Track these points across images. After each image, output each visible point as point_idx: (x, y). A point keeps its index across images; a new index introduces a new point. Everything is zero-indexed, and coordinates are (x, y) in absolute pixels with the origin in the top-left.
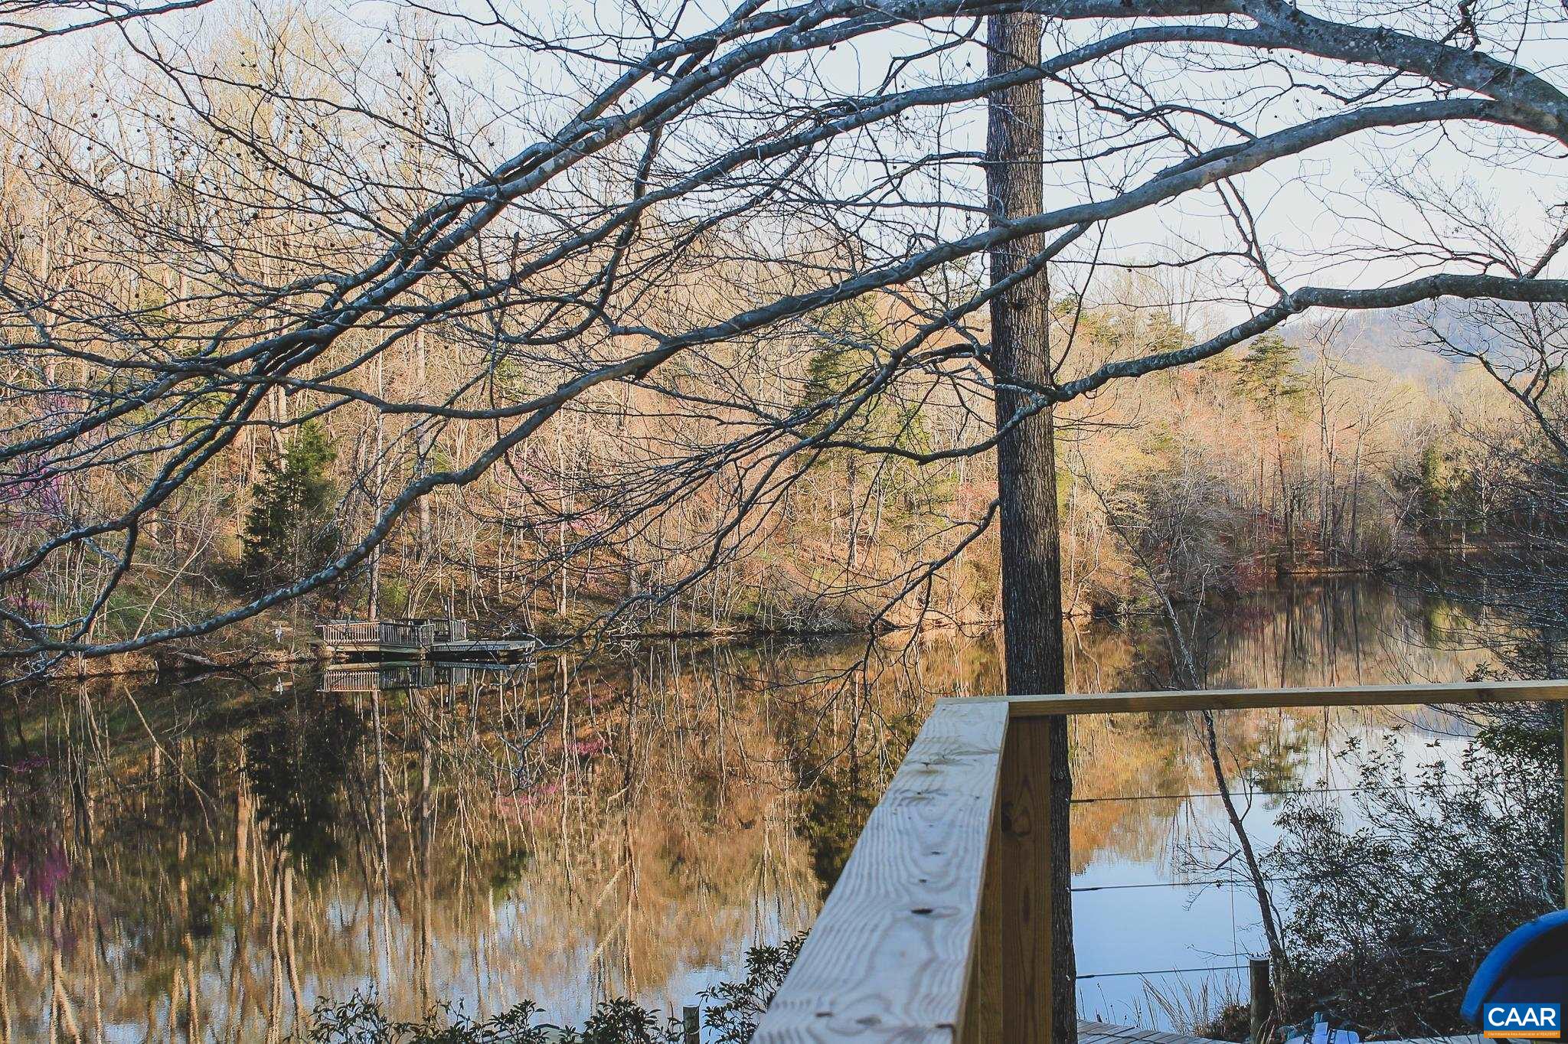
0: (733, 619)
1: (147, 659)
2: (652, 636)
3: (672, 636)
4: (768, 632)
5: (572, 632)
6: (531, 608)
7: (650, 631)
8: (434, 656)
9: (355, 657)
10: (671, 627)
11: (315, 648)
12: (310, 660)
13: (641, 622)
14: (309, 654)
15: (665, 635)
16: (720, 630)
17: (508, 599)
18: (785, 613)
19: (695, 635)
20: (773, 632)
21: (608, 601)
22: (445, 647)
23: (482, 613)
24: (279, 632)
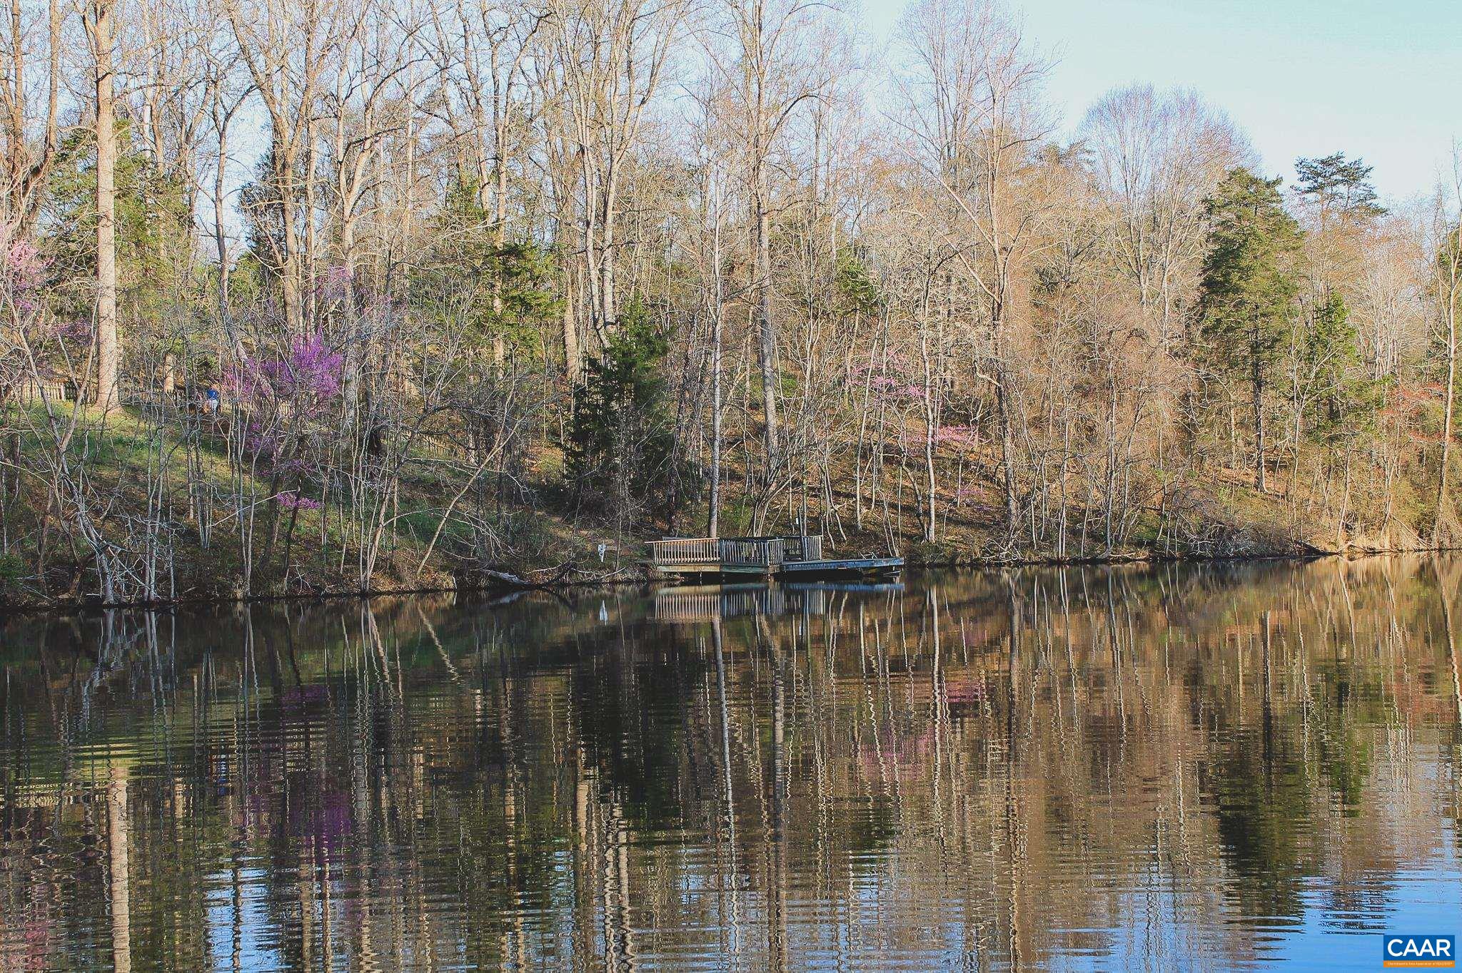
0: (1129, 544)
1: (443, 575)
2: (1036, 563)
3: (1059, 563)
4: (1172, 559)
5: (942, 560)
6: (894, 534)
7: (1034, 559)
8: (783, 577)
9: (692, 579)
10: (1061, 551)
11: (645, 568)
12: (639, 582)
14: (635, 574)
15: (1052, 563)
17: (869, 526)
18: (1192, 536)
19: (1087, 562)
20: (1177, 559)
21: (983, 526)
22: (796, 565)
23: (838, 541)
24: (602, 549)
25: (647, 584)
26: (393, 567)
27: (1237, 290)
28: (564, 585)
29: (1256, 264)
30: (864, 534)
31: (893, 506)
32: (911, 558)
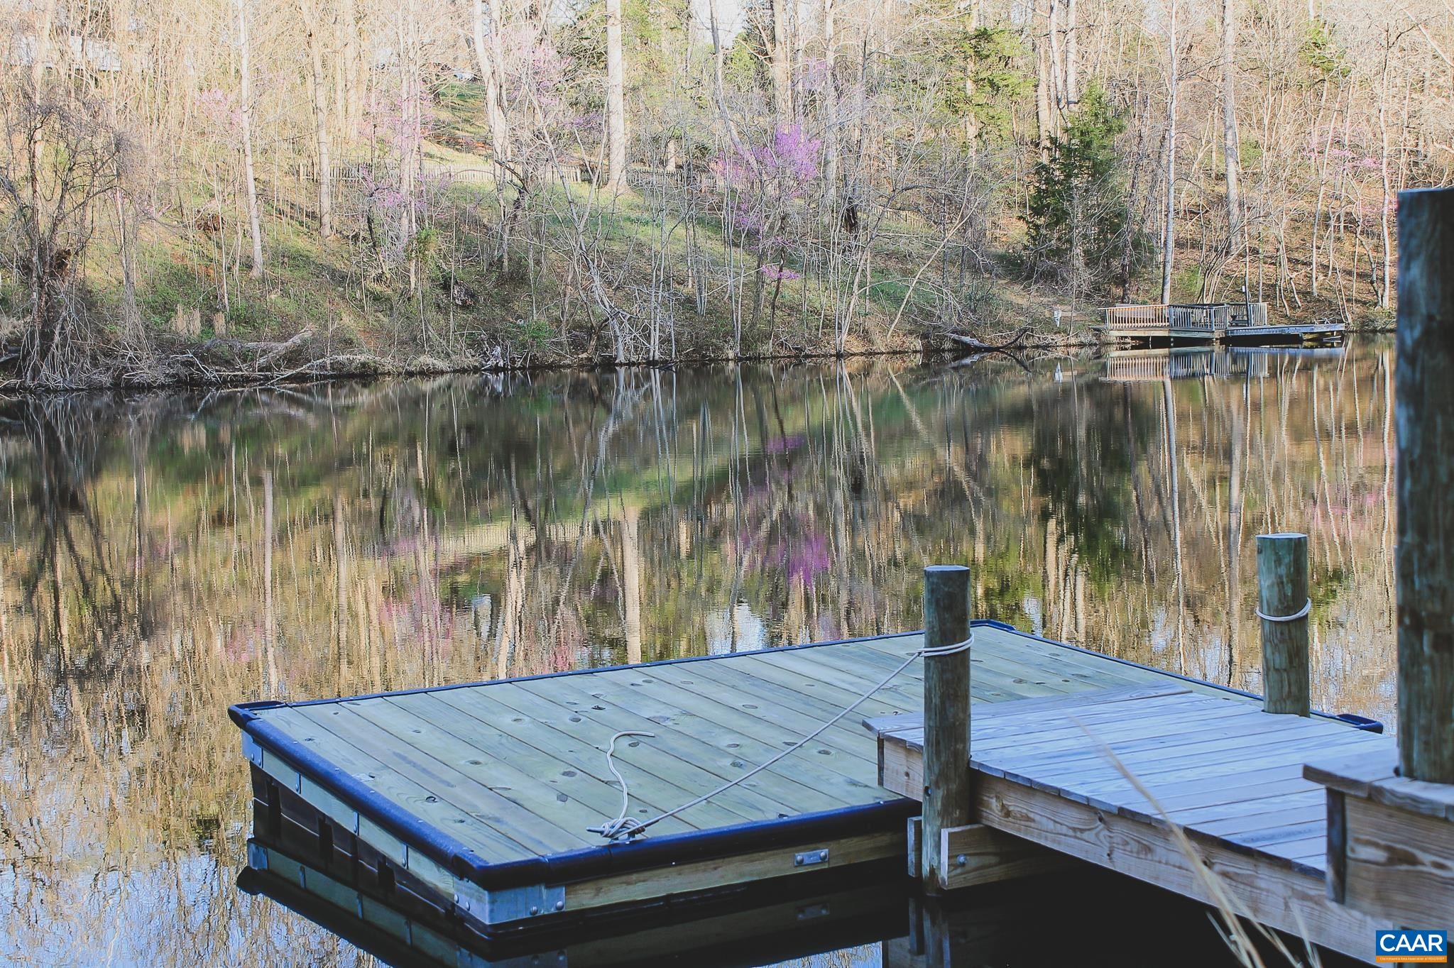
1: (911, 338)
6: (1348, 301)
8: (1228, 341)
9: (1143, 343)
11: (1098, 332)
12: (1091, 345)
14: (1088, 338)
17: (1324, 293)
22: (1241, 331)
23: (1293, 307)
24: (1058, 314)
25: (1100, 346)
26: (866, 331)
28: (1021, 348)
30: (1319, 301)
31: (1350, 273)
32: (1363, 324)
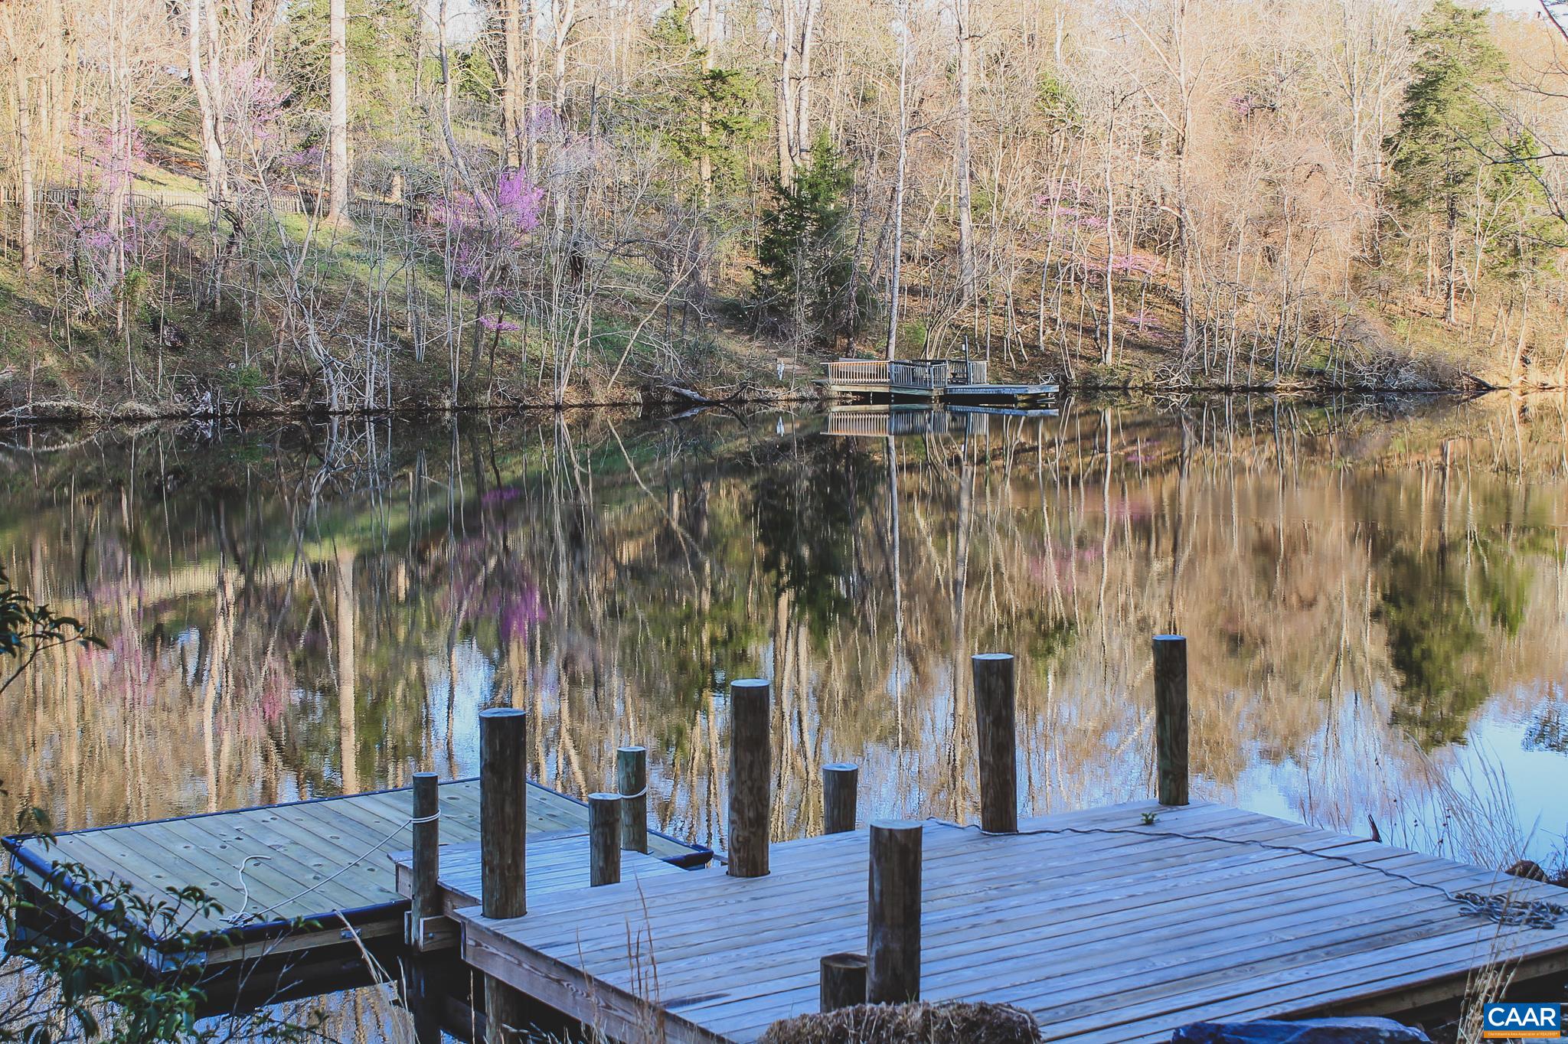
0: (1299, 373)
1: (631, 390)
2: (1205, 389)
3: (1227, 390)
4: (1339, 389)
5: (1116, 383)
6: (1072, 356)
7: (1204, 384)
8: (947, 399)
10: (1229, 379)
11: (819, 387)
12: (812, 400)
13: (1194, 375)
14: (811, 392)
15: (1220, 389)
16: (1286, 386)
17: (1051, 347)
18: (1361, 368)
19: (1254, 389)
20: (1345, 389)
21: (1160, 351)
22: (959, 389)
23: (1020, 361)
24: (781, 368)
25: (822, 402)
26: (586, 382)
27: (1432, 123)
28: (742, 402)
29: (1454, 97)
30: (1044, 355)
31: (1075, 327)
32: (1086, 381)
